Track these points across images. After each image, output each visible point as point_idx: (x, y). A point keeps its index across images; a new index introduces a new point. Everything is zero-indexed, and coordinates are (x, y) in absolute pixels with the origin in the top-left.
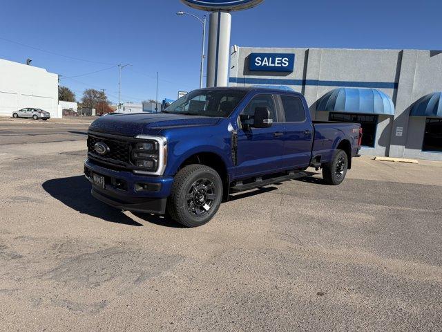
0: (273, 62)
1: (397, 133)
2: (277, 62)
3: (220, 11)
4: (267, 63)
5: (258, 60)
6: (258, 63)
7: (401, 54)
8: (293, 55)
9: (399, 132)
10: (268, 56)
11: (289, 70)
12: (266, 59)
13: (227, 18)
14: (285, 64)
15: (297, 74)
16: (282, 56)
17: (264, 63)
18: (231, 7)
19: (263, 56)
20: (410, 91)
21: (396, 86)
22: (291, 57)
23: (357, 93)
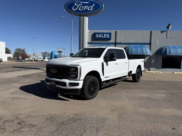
0: (103, 36)
1: (152, 62)
2: (105, 36)
3: (83, 16)
4: (101, 36)
5: (97, 35)
6: (97, 36)
7: (151, 32)
8: (111, 33)
9: (153, 61)
10: (101, 33)
11: (109, 39)
12: (100, 35)
13: (86, 19)
14: (108, 37)
15: (113, 40)
16: (107, 33)
17: (99, 36)
18: (88, 15)
19: (99, 34)
20: (156, 46)
21: (150, 44)
22: (110, 34)
23: (137, 47)
